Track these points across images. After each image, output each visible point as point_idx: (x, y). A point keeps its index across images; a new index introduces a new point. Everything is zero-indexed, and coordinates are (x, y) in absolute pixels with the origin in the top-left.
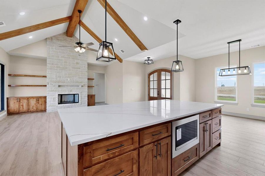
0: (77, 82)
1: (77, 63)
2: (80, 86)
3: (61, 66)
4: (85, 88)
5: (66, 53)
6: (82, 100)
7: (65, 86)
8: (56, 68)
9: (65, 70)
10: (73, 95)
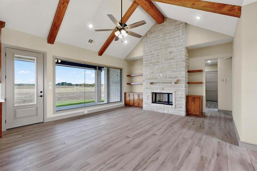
0: (170, 78)
1: (171, 53)
2: (173, 83)
3: (154, 61)
4: (182, 85)
5: (158, 44)
6: (177, 102)
7: (157, 83)
8: (149, 65)
9: (157, 64)
10: (167, 95)
